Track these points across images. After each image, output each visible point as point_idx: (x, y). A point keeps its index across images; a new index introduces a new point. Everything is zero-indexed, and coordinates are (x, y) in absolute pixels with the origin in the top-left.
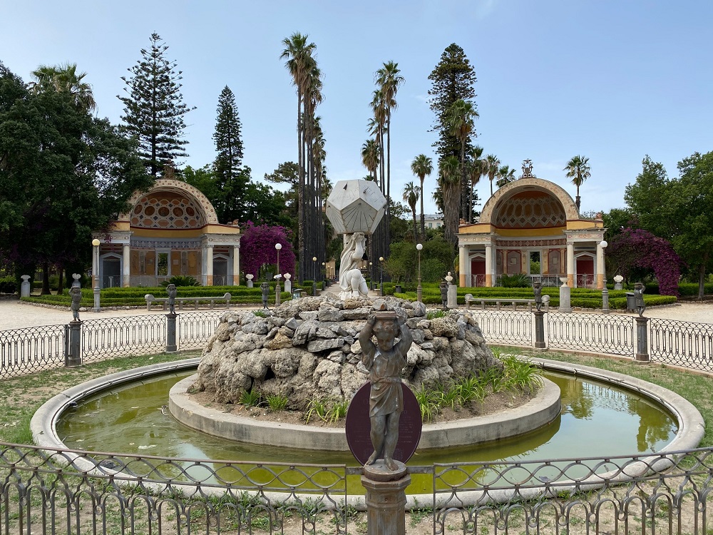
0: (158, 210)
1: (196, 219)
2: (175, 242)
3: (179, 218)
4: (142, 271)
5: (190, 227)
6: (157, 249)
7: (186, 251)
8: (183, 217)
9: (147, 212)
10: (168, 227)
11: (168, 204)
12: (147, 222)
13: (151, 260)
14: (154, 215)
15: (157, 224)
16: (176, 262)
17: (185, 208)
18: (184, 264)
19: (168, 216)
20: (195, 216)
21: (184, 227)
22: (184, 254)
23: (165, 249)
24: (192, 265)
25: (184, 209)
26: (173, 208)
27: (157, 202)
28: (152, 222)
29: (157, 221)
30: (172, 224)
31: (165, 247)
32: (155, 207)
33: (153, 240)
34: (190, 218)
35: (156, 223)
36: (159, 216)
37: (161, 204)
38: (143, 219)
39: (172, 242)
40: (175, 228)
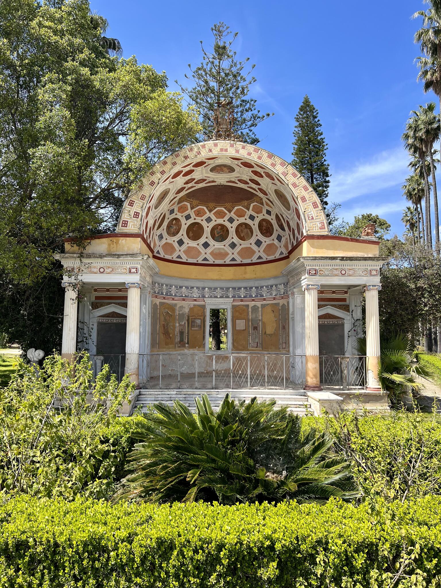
0: (209, 230)
1: (276, 242)
2: (240, 288)
3: (245, 244)
4: (182, 340)
5: (265, 258)
6: (208, 301)
7: (259, 304)
8: (253, 240)
9: (191, 234)
10: (228, 261)
11: (226, 218)
12: (189, 251)
13: (198, 322)
14: (202, 240)
15: (209, 257)
16: (241, 324)
17: (257, 221)
18: (255, 328)
19: (228, 241)
20: (275, 235)
21: (255, 260)
22: (255, 308)
23: (221, 300)
24: (270, 330)
25: (255, 225)
26: (235, 224)
27: (208, 214)
28: (199, 253)
29: (209, 250)
30: (234, 254)
31: (221, 297)
32: (204, 224)
33: (200, 284)
34: (266, 241)
35: (206, 254)
36: (211, 242)
37: (213, 217)
38: (184, 247)
39: (234, 288)
40: (239, 262)
